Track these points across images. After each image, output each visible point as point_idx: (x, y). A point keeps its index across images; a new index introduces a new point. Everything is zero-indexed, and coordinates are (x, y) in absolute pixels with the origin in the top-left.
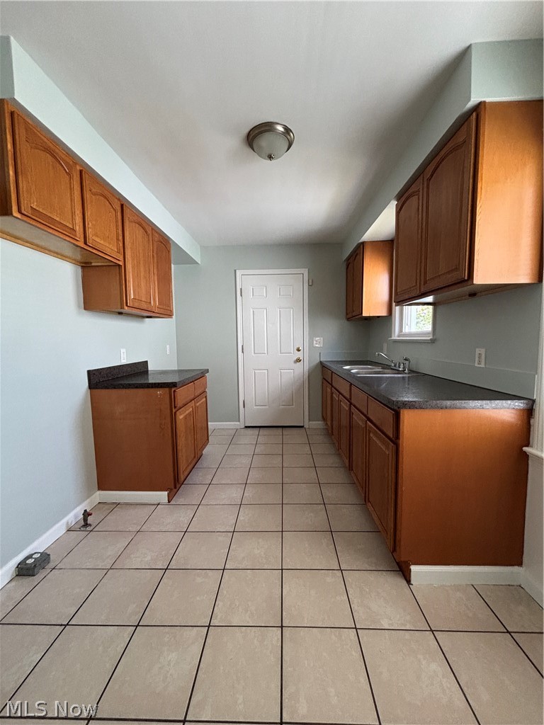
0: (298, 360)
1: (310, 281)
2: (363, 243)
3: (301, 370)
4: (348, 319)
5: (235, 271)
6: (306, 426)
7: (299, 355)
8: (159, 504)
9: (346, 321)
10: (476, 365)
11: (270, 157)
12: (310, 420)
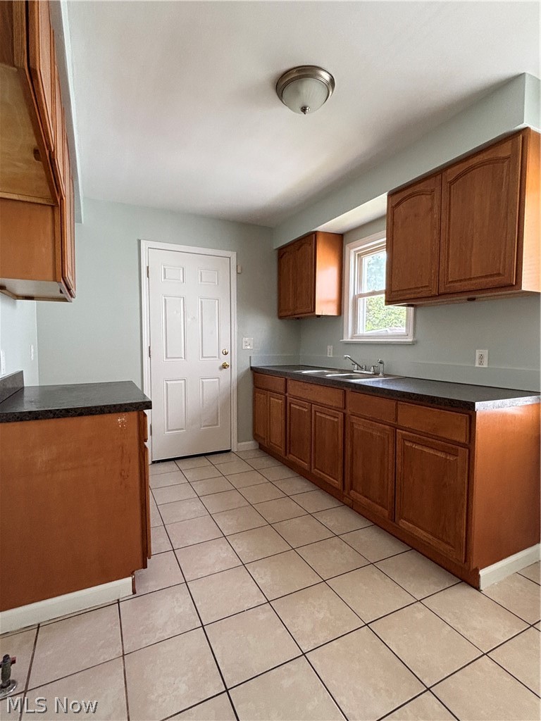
0: (224, 366)
1: (239, 268)
2: (315, 234)
3: (228, 379)
4: (280, 318)
5: (139, 241)
6: (234, 450)
7: (226, 360)
8: (118, 602)
9: (278, 320)
10: (477, 365)
11: (304, 110)
12: (238, 442)
